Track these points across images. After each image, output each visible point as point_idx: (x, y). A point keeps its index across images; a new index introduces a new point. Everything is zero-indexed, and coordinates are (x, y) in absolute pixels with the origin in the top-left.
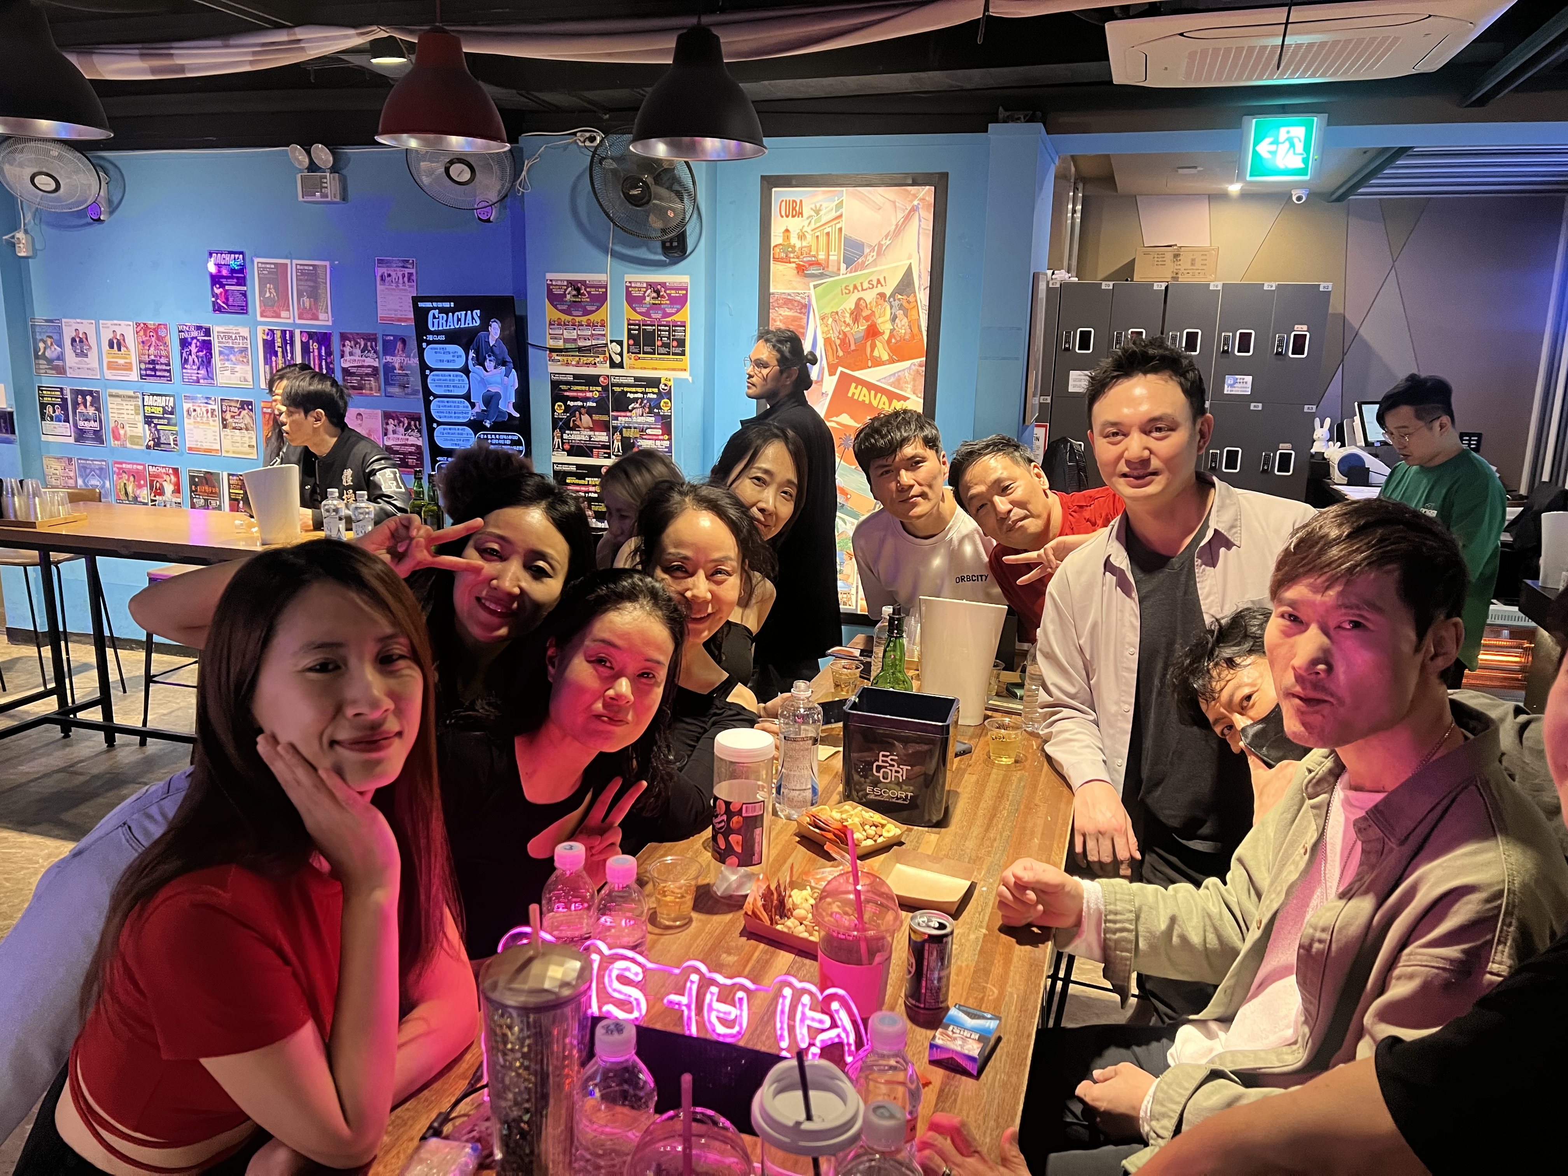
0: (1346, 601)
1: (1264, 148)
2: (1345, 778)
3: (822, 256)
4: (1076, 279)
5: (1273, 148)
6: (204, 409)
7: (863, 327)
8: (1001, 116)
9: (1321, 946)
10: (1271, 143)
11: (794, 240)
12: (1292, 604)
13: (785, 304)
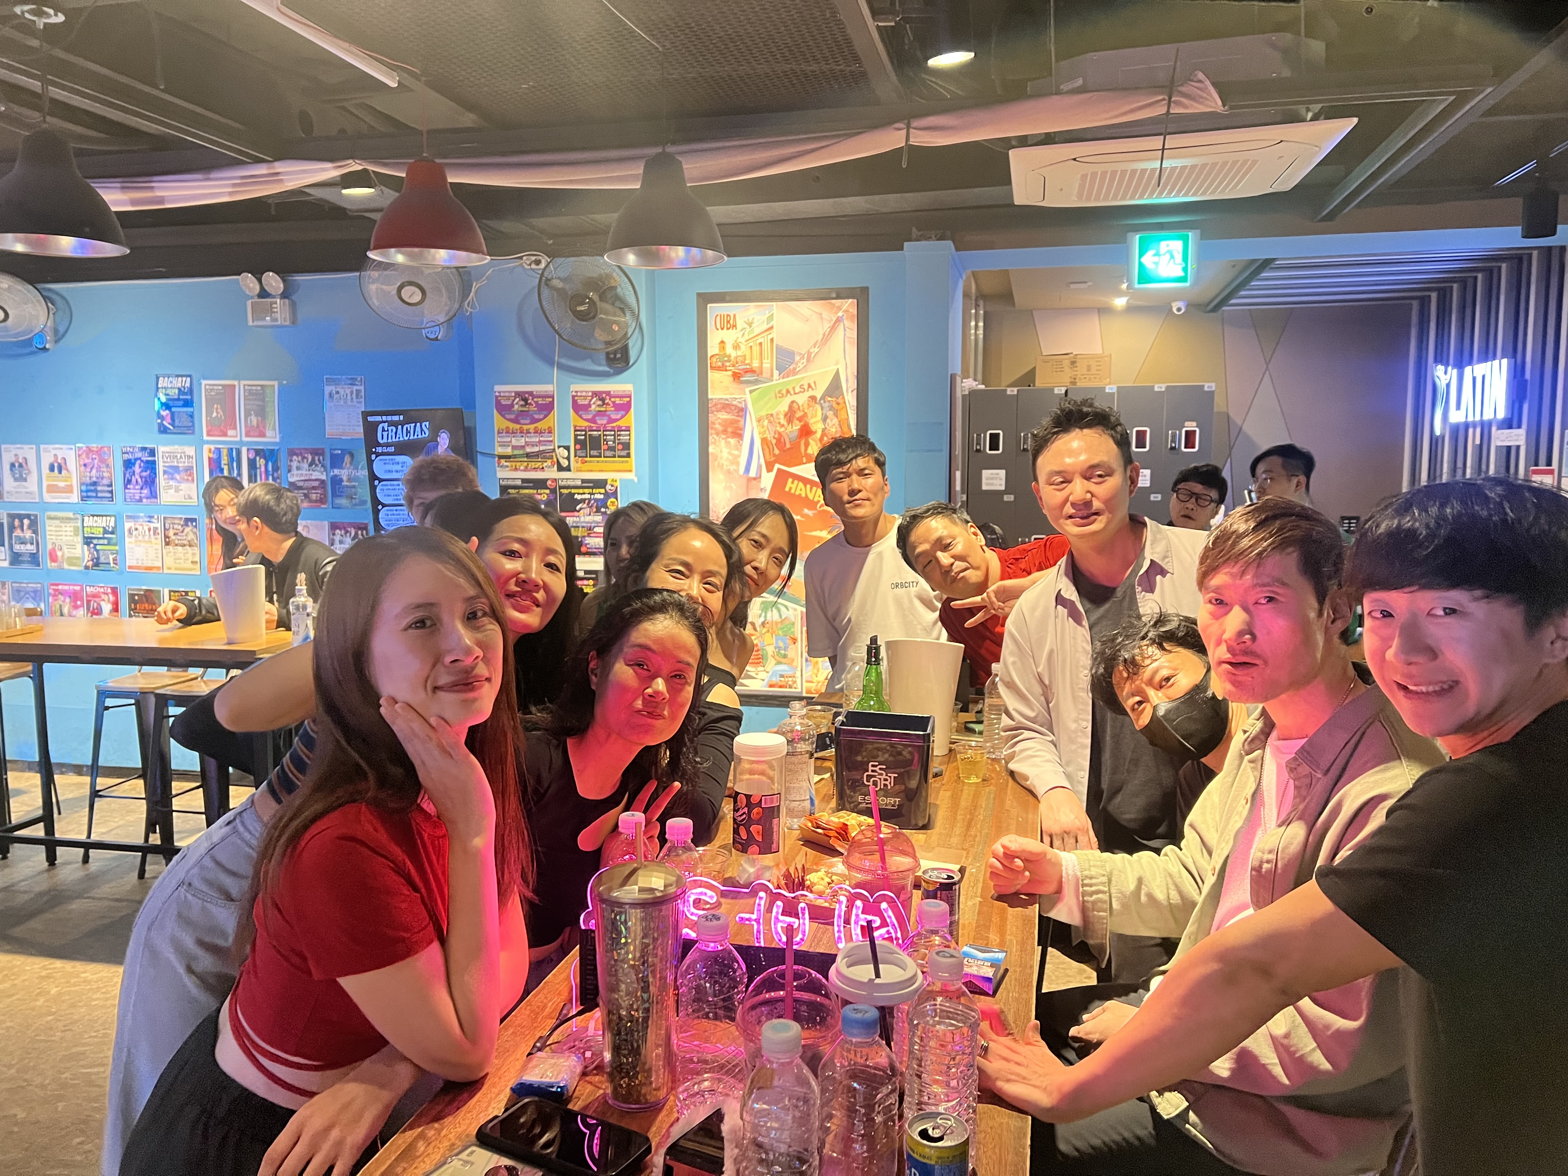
0: (1260, 582)
1: (1148, 260)
2: (1274, 734)
3: (756, 364)
4: (982, 387)
5: (1156, 259)
6: (146, 528)
7: (797, 426)
8: (914, 236)
9: (1269, 866)
10: (1154, 255)
11: (729, 350)
12: (1217, 590)
13: (723, 408)
